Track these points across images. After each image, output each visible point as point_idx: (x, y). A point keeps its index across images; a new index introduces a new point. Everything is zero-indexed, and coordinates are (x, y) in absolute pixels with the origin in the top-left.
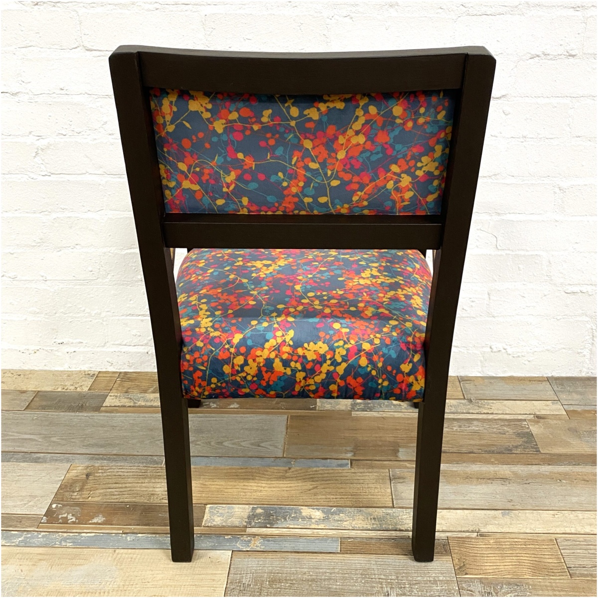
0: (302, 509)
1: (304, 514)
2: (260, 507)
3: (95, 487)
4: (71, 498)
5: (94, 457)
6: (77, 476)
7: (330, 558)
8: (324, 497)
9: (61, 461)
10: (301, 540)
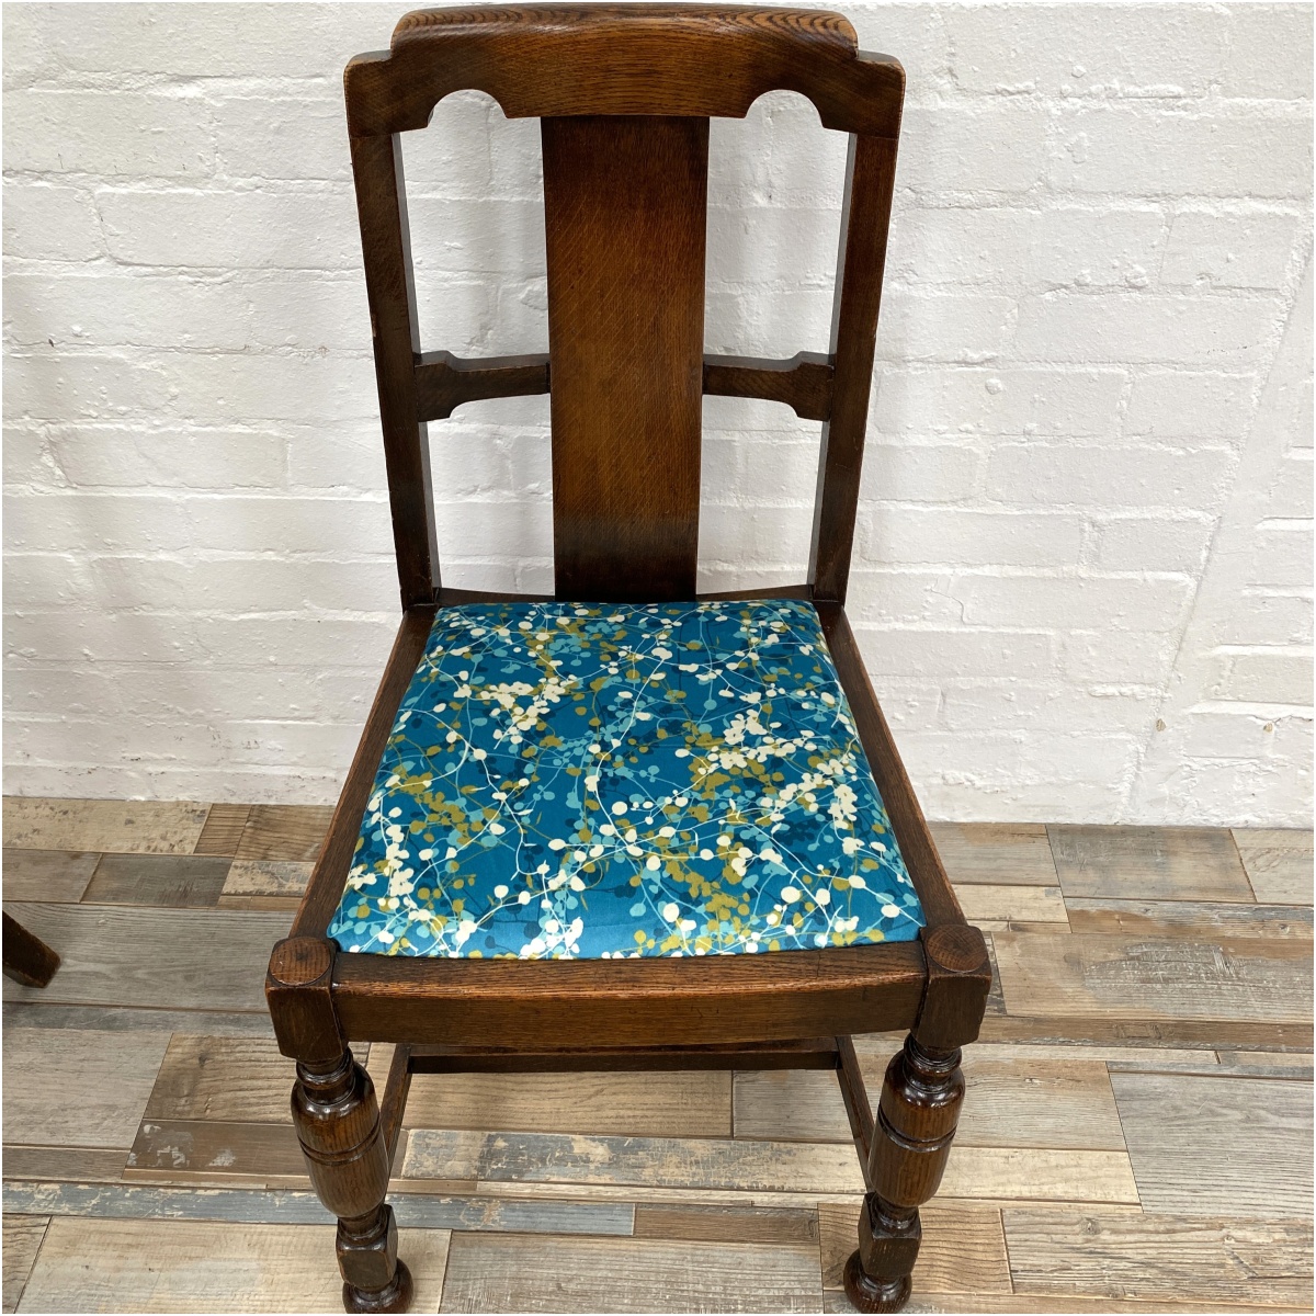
0: (573, 1140)
1: (576, 1151)
2: (502, 1136)
3: (217, 1086)
4: (175, 1112)
5: (211, 1016)
6: (183, 1061)
7: (617, 1247)
8: (612, 1113)
9: (153, 1025)
10: (569, 1209)
